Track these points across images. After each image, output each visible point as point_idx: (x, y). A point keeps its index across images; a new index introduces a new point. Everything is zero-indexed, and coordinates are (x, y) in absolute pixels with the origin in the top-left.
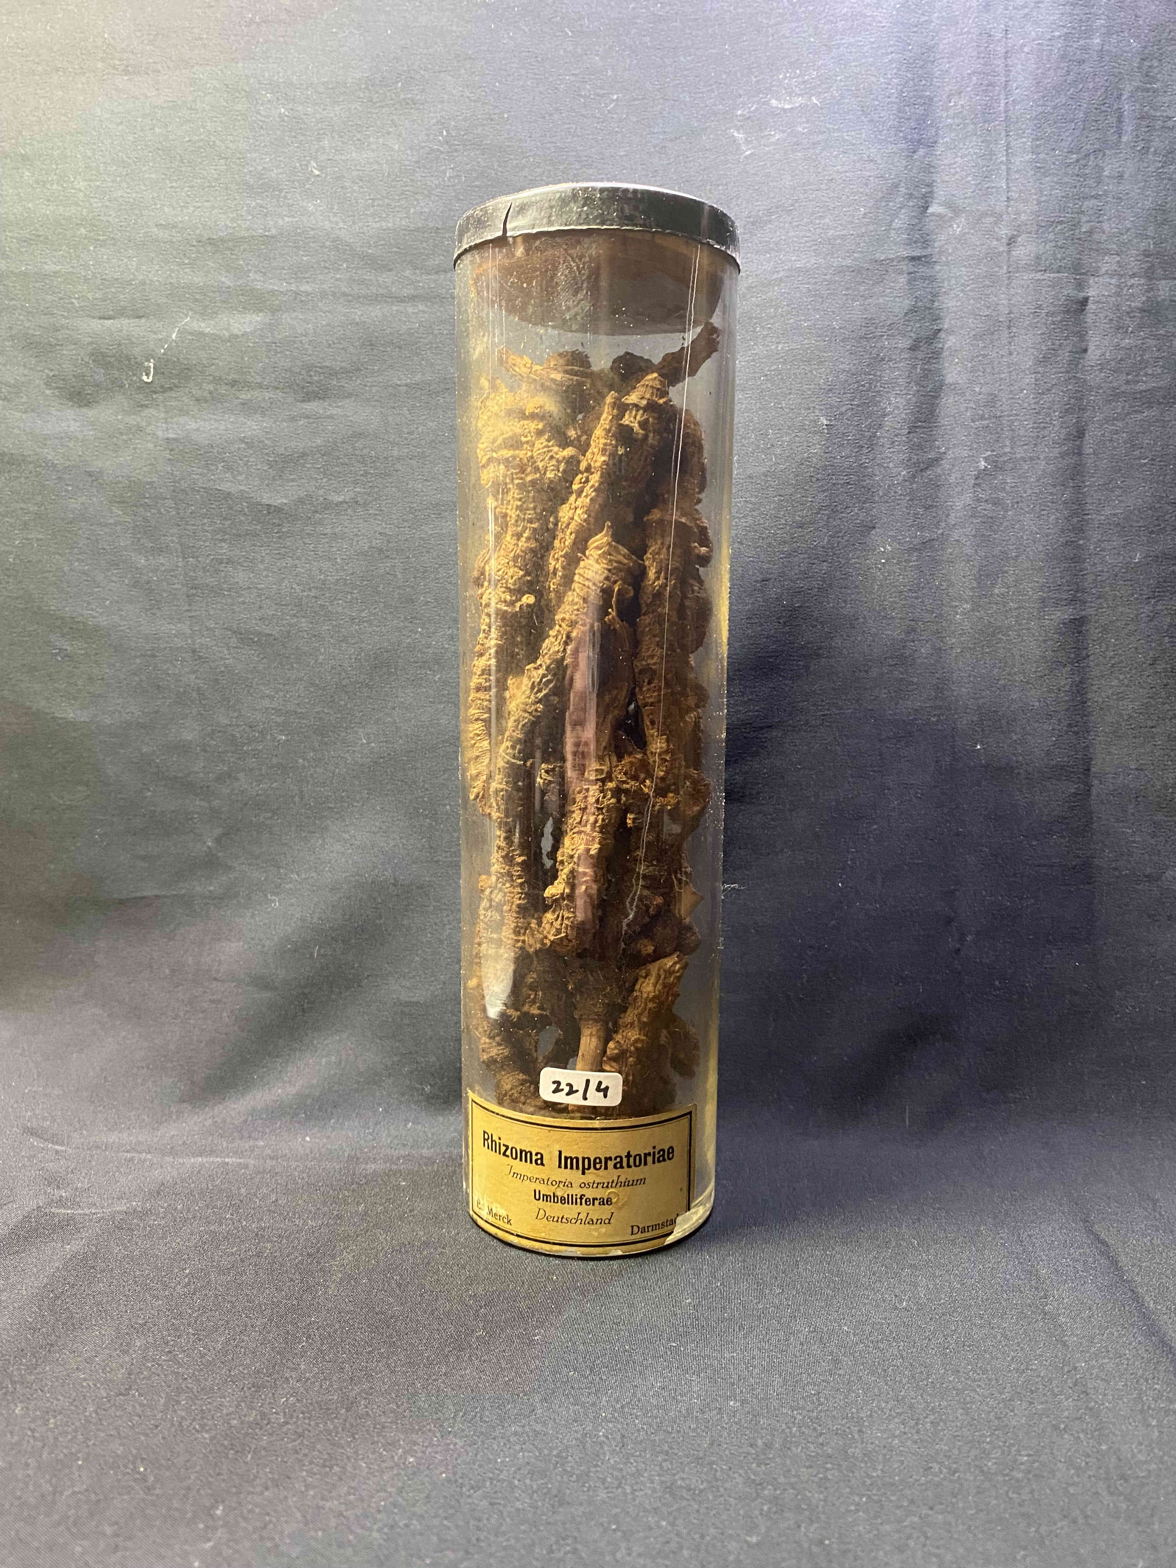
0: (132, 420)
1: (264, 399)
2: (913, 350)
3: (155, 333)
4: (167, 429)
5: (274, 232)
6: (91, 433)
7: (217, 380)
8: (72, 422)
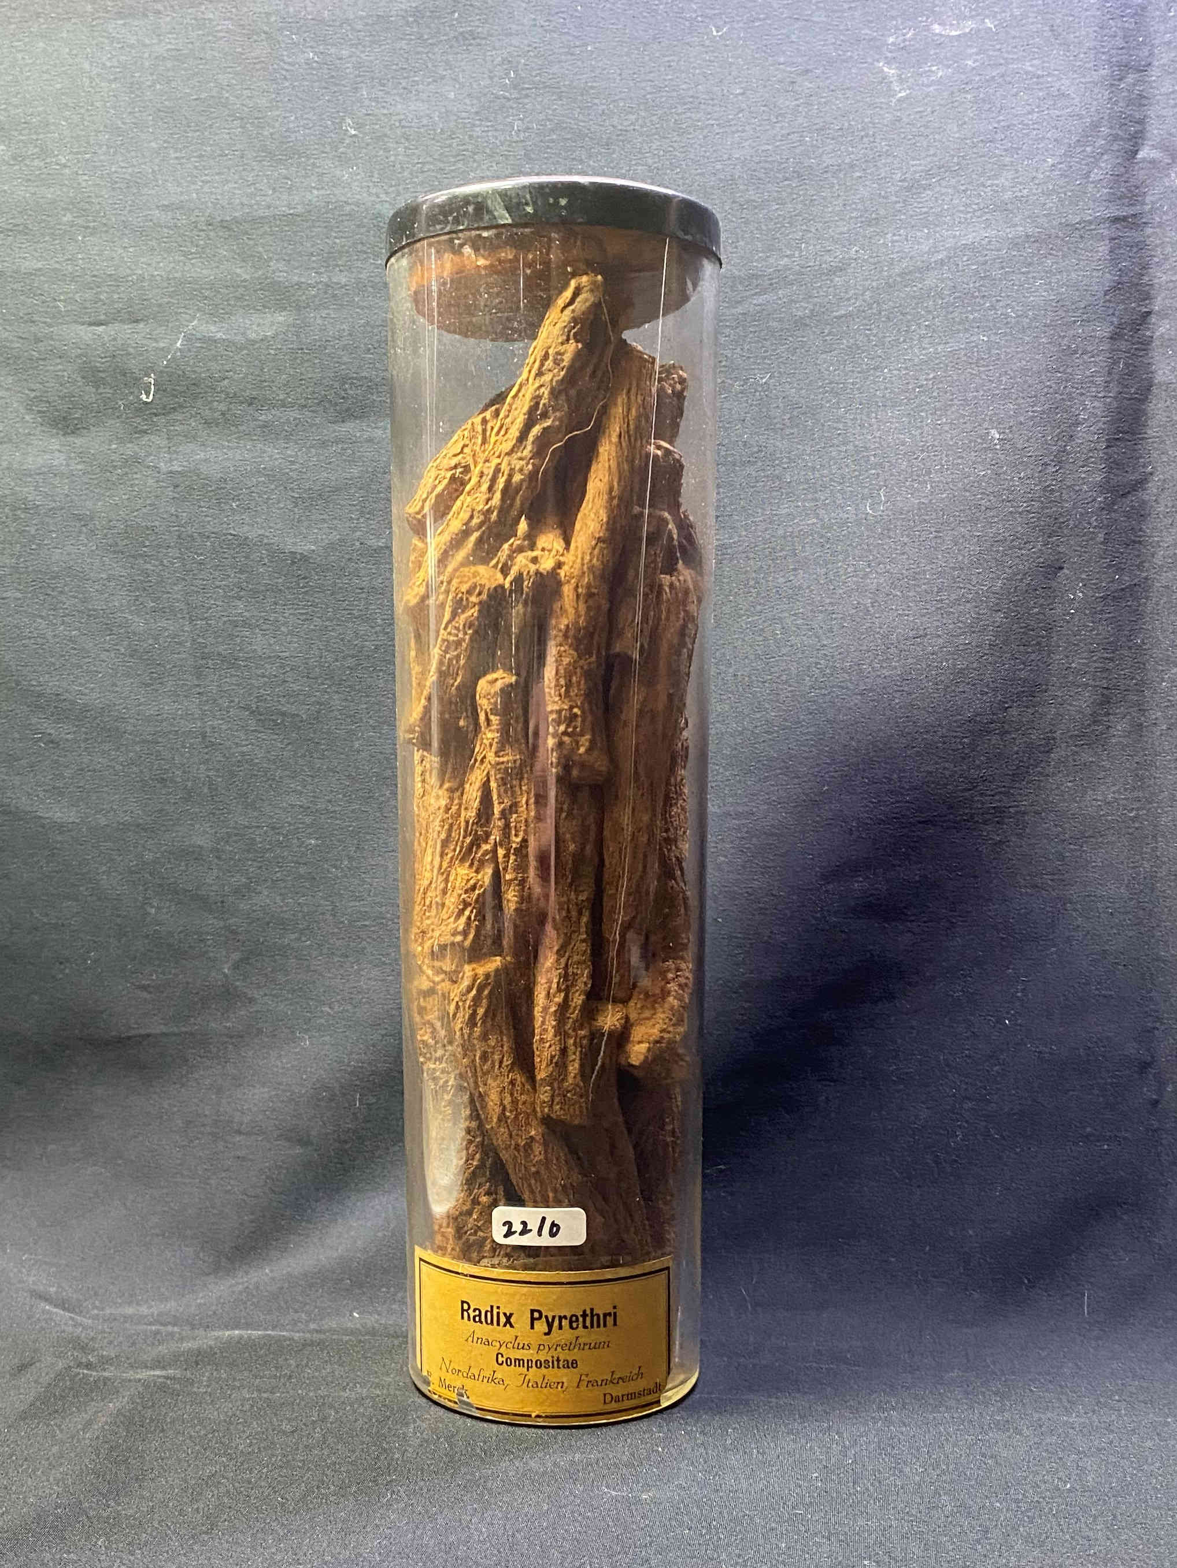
0: (130, 449)
1: (288, 421)
2: (1115, 339)
3: (157, 341)
4: (171, 460)
5: (300, 209)
6: (79, 467)
7: (233, 398)
8: (57, 454)
